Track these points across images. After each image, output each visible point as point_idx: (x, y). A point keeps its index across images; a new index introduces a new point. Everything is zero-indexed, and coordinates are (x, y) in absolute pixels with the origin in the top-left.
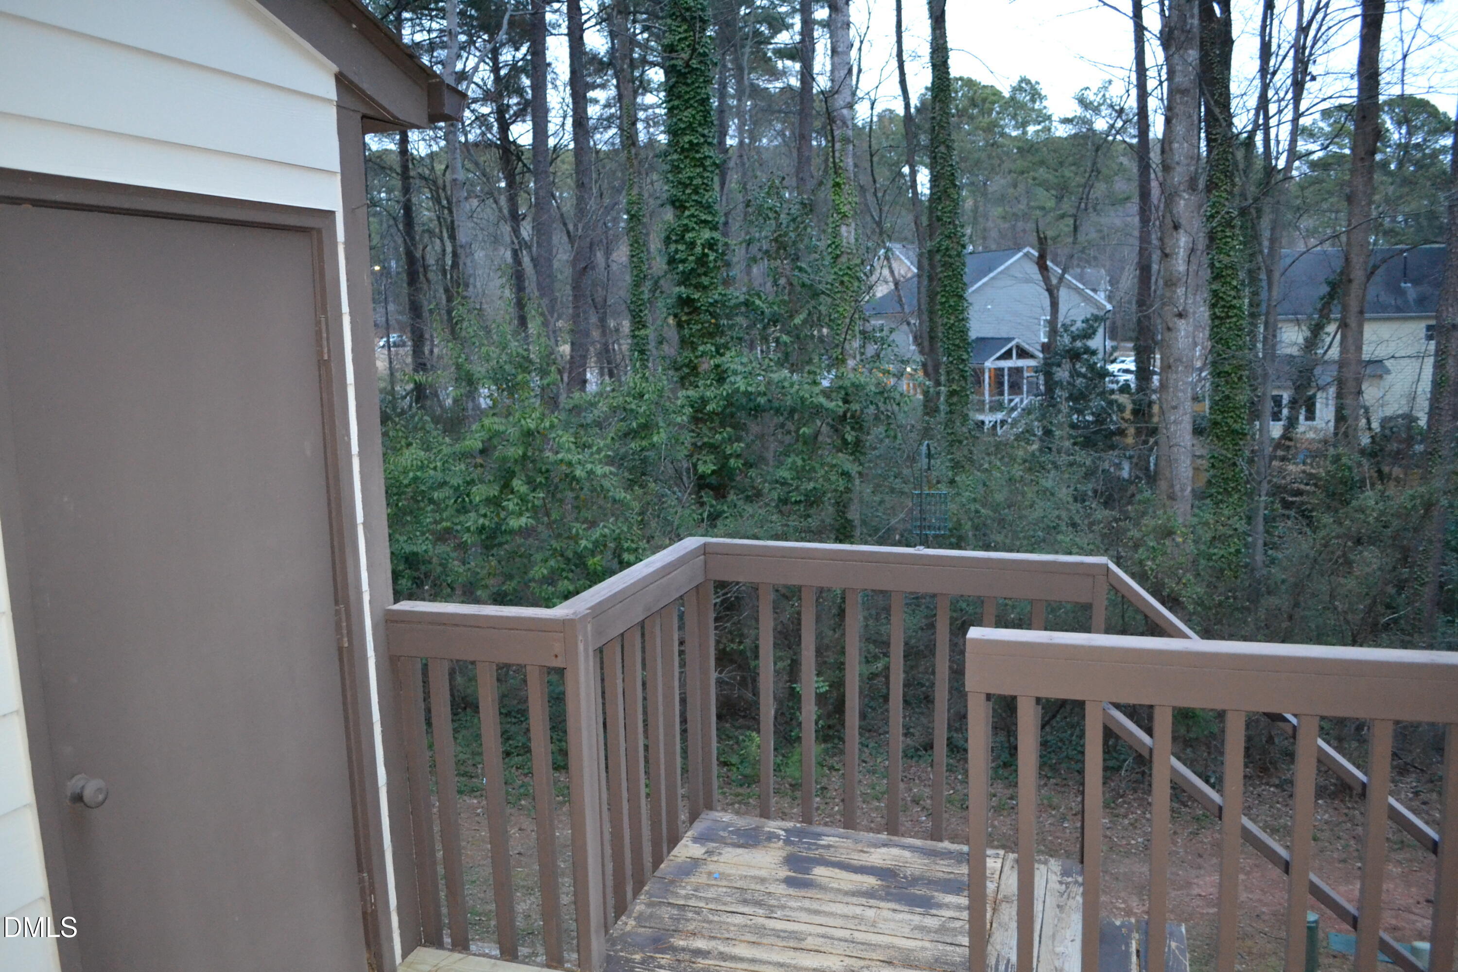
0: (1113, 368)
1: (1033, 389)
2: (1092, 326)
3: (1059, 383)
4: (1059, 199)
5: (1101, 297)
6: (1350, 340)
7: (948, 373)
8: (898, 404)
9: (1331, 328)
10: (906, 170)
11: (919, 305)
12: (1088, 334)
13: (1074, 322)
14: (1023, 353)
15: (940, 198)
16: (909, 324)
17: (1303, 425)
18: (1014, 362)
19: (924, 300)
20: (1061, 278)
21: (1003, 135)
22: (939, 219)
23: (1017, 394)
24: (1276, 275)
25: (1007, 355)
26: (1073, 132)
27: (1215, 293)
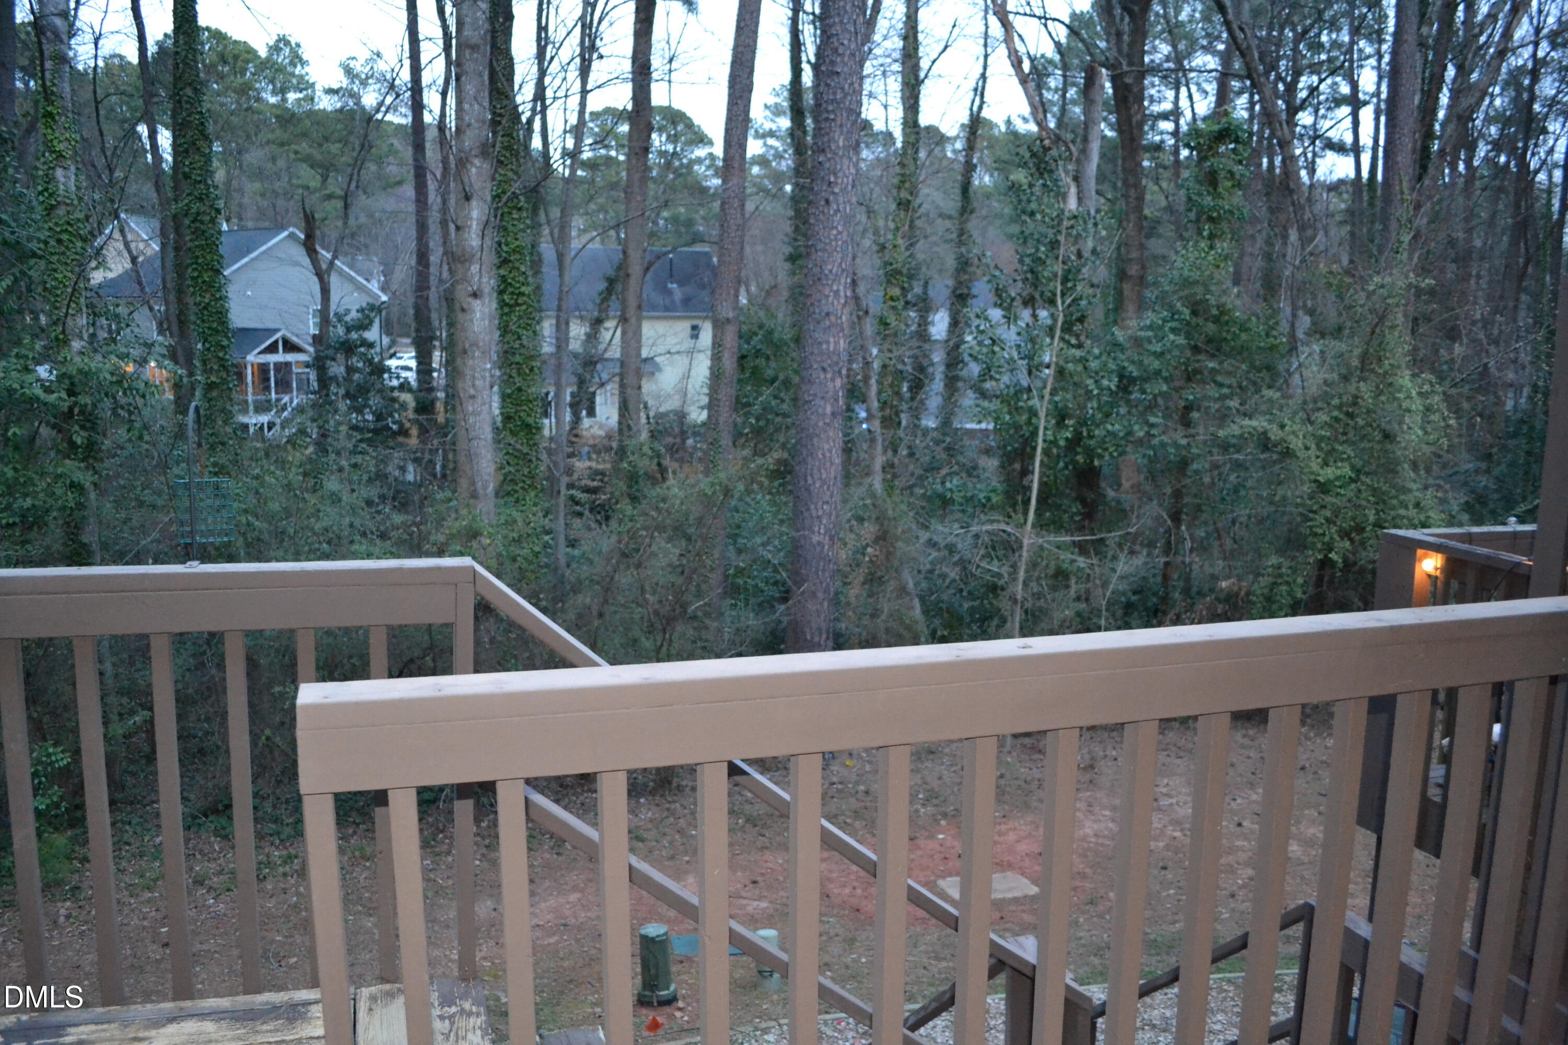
0: (392, 363)
1: (304, 386)
2: (368, 317)
3: (334, 378)
4: (325, 178)
5: (374, 286)
6: (630, 335)
7: (204, 362)
8: (144, 396)
9: (610, 324)
10: (143, 129)
11: (164, 281)
12: (364, 325)
13: (348, 311)
14: (290, 347)
15: (187, 151)
16: (151, 309)
17: (586, 422)
18: (280, 357)
19: (171, 275)
20: (331, 263)
21: (258, 99)
22: (187, 176)
23: (286, 393)
24: (568, 260)
25: (272, 349)
26: (339, 105)
27: (503, 279)
